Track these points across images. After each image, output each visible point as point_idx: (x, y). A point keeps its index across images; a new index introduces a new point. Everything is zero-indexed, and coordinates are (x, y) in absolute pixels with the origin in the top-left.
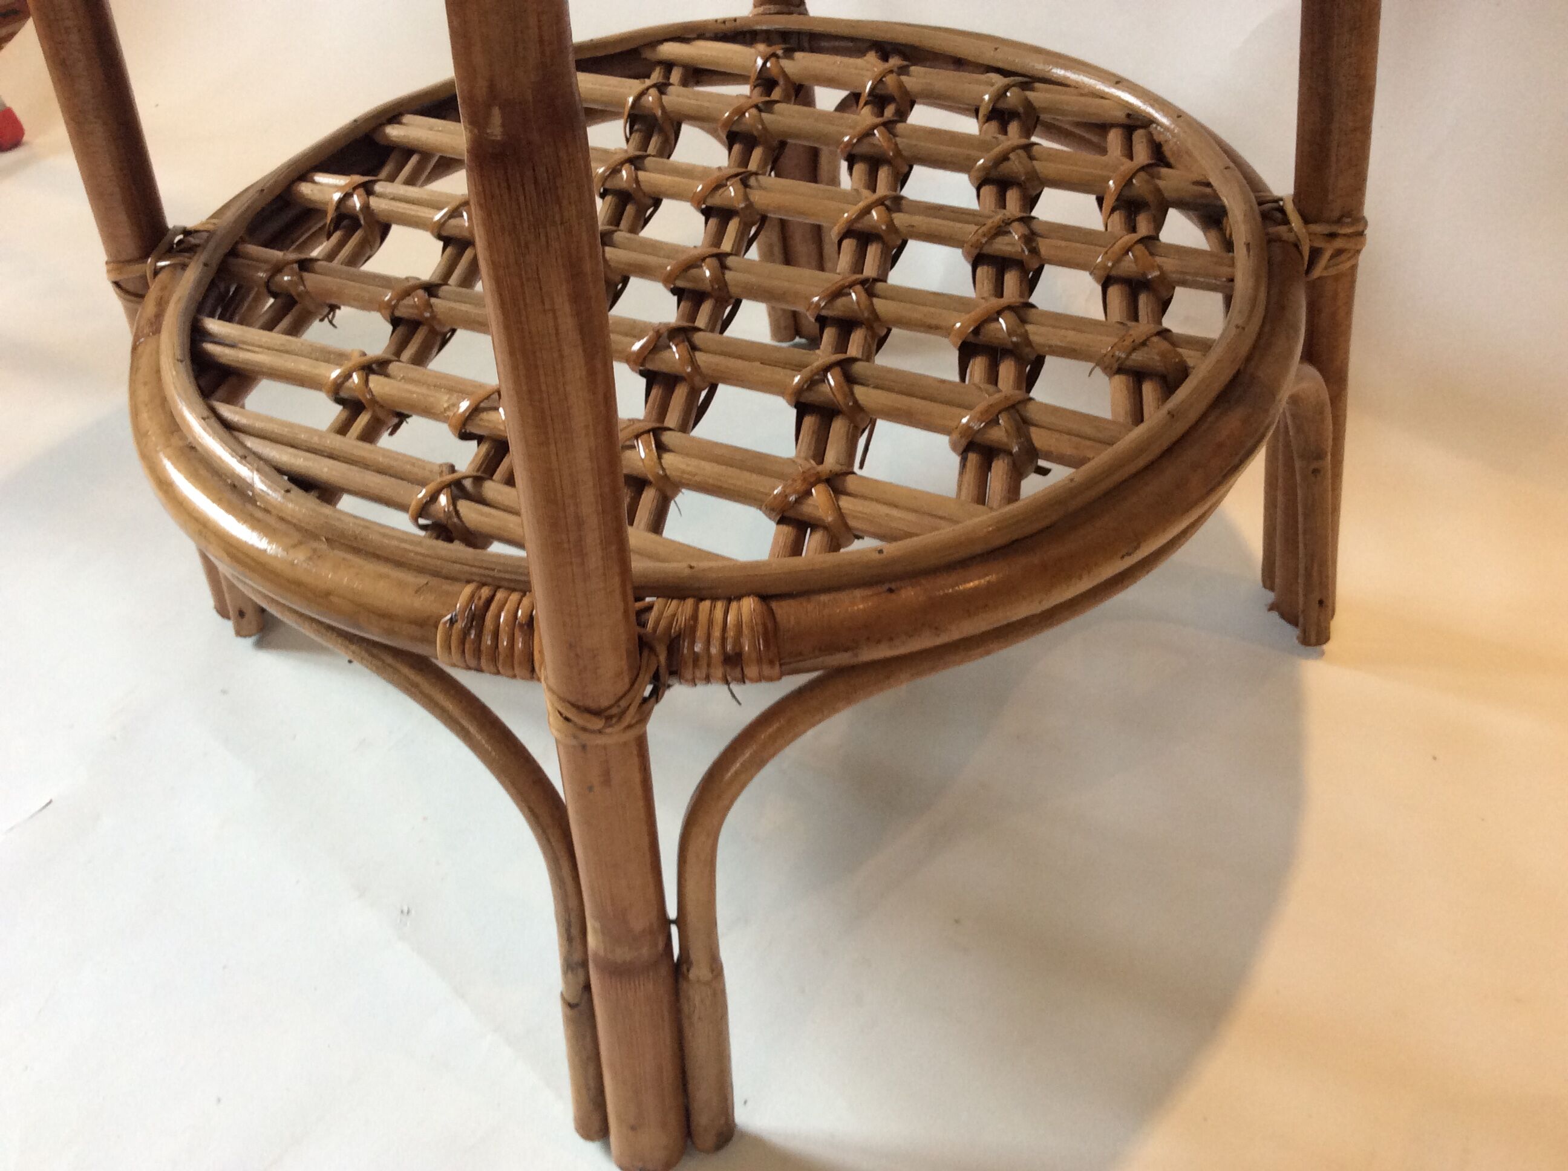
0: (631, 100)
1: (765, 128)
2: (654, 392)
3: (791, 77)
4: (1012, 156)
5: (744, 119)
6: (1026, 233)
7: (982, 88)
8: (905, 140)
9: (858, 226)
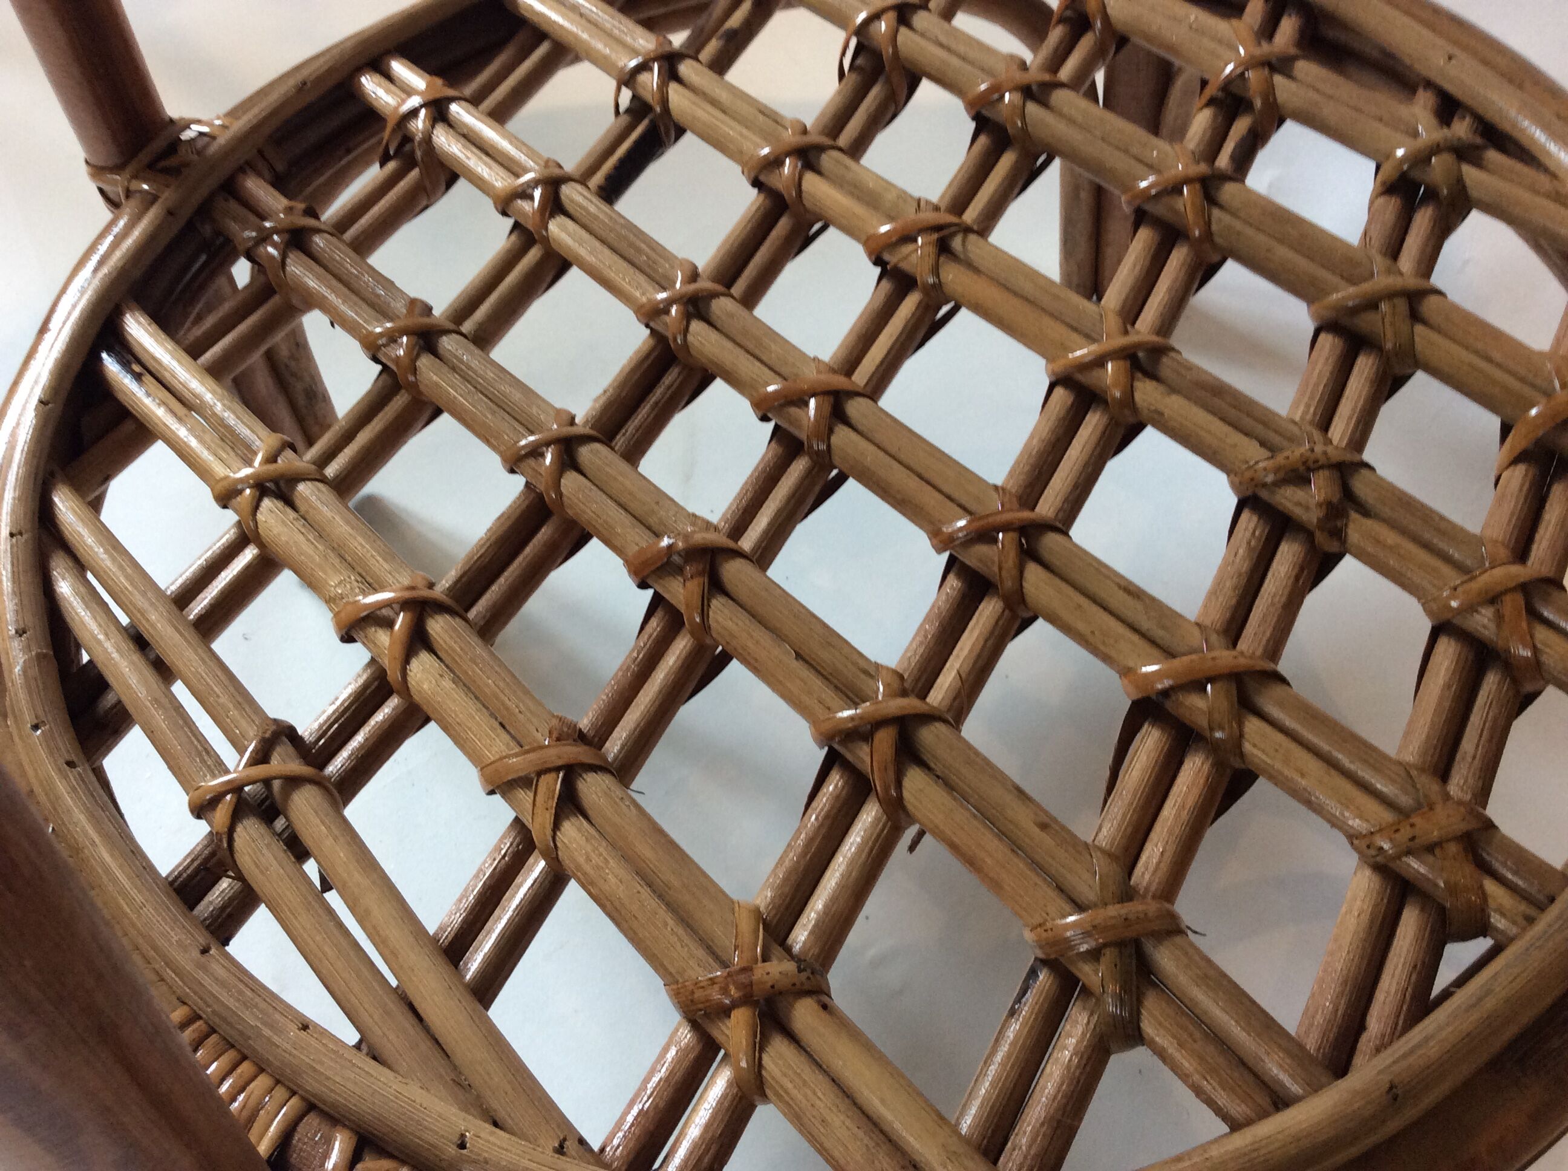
0: (862, 16)
1: (1024, 129)
2: (654, 622)
3: (1113, 20)
4: (1384, 306)
5: (1001, 105)
6: (1335, 500)
7: (1399, 136)
8: (1226, 218)
9: (1079, 377)
